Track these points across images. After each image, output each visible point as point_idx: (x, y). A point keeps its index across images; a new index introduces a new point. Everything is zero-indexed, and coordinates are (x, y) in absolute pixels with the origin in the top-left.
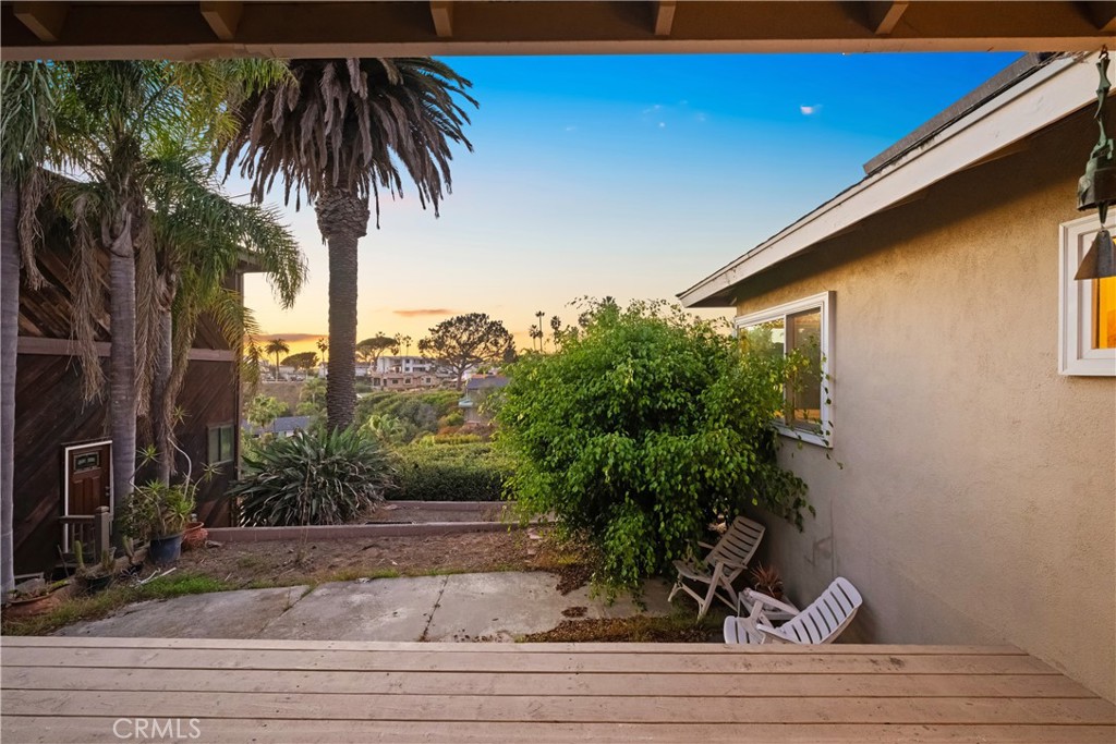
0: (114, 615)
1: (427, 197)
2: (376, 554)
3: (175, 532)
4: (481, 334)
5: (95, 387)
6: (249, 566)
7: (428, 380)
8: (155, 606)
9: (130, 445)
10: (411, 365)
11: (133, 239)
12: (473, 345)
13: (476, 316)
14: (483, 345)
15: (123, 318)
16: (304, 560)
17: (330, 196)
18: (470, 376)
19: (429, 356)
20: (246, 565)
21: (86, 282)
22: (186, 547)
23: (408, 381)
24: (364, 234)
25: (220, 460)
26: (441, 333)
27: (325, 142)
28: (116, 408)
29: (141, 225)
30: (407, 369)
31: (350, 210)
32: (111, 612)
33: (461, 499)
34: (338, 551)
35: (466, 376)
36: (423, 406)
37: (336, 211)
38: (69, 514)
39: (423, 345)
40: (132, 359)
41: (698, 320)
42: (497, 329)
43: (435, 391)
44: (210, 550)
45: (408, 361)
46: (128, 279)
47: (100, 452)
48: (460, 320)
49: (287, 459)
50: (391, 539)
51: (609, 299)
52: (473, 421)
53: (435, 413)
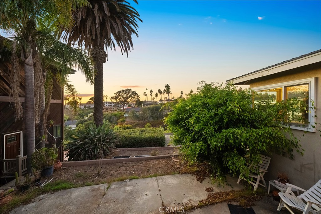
0: (35, 201)
1: (124, 51)
2: (125, 169)
3: (51, 165)
4: (130, 95)
5: (20, 113)
6: (81, 176)
7: (113, 109)
8: (50, 196)
9: (33, 134)
10: (108, 104)
11: (33, 59)
12: (127, 98)
13: (128, 89)
14: (130, 98)
15: (30, 88)
16: (100, 173)
17: (94, 49)
18: (126, 107)
19: (114, 102)
20: (79, 176)
21: (16, 74)
22: (55, 170)
23: (107, 109)
24: (105, 62)
25: (57, 136)
26: (117, 95)
27: (94, 30)
28: (28, 121)
29: (36, 54)
30: (106, 105)
31: (102, 54)
32: (33, 200)
33: (140, 147)
34: (111, 169)
35: (125, 108)
36: (113, 116)
37: (97, 54)
38: (6, 158)
39: (112, 98)
40: (33, 103)
41: (241, 89)
42: (135, 93)
43: (116, 112)
44: (63, 171)
45: (107, 103)
46: (31, 74)
47: (16, 136)
48: (123, 91)
49: (85, 136)
50: (127, 163)
51: (167, 84)
52: (128, 121)
53: (116, 119)
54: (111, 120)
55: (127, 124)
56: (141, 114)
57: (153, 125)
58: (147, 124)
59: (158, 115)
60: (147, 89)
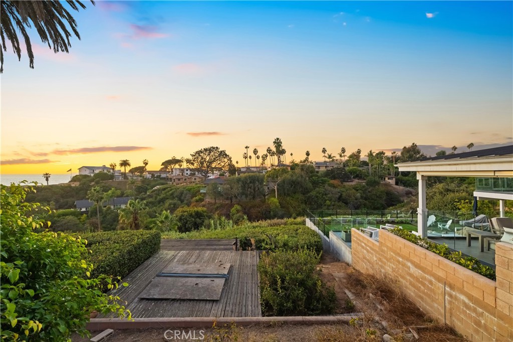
4: (216, 156)
7: (195, 179)
10: (189, 172)
12: (212, 162)
19: (191, 168)
23: (185, 180)
26: (196, 156)
36: (185, 192)
42: (223, 154)
45: (187, 170)
48: (206, 150)
52: (208, 199)
53: (190, 196)
54: (182, 198)
55: (204, 206)
56: (227, 189)
57: (245, 209)
58: (235, 207)
59: (255, 192)
60: (247, 147)
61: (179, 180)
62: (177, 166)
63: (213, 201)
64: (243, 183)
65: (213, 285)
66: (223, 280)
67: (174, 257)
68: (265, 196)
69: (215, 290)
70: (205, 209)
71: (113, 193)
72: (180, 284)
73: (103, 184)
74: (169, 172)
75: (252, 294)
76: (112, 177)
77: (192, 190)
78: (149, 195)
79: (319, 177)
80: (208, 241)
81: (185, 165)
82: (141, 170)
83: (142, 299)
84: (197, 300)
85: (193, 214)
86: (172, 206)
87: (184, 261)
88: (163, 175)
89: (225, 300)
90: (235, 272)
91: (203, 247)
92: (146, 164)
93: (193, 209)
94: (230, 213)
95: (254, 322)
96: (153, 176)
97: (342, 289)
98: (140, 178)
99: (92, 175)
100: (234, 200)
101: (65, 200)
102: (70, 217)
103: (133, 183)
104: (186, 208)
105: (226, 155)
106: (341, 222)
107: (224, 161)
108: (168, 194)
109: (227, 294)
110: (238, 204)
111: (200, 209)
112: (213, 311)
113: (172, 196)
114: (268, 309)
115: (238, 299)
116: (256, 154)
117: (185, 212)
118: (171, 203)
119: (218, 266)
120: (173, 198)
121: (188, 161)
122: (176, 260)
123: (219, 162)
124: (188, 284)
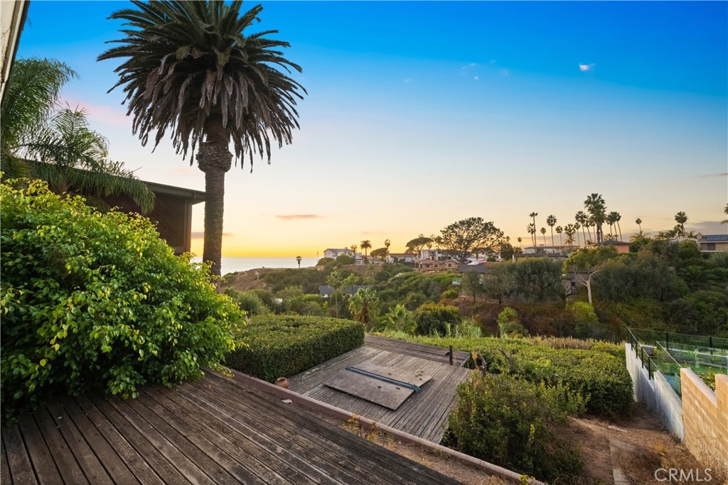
7: (449, 265)
13: (474, 220)
19: (442, 249)
23: (436, 266)
26: (448, 233)
36: (432, 283)
42: (489, 228)
48: (462, 223)
52: (463, 296)
53: (439, 288)
54: (429, 291)
55: (457, 305)
56: (491, 282)
57: (524, 316)
58: (506, 312)
59: (542, 289)
60: (533, 215)
61: (428, 266)
62: (425, 247)
63: (471, 299)
64: (520, 272)
65: (396, 393)
66: (410, 392)
67: (374, 355)
68: (563, 297)
69: (396, 399)
70: (457, 309)
71: (352, 279)
72: (363, 382)
73: (344, 269)
74: (416, 255)
75: (441, 418)
76: (353, 261)
77: (442, 281)
78: (389, 285)
79: (706, 266)
80: (425, 347)
81: (434, 246)
82: (383, 252)
83: (326, 386)
84: (373, 403)
85: (439, 314)
86: (415, 300)
87: (381, 362)
88: (408, 260)
89: (403, 413)
90: (433, 388)
91: (415, 353)
92: (388, 245)
93: (440, 307)
94: (498, 319)
95: (415, 442)
96: (396, 260)
97: (611, 465)
98: (382, 263)
99: (335, 258)
100: (504, 299)
101: (312, 284)
102: (313, 303)
103: (372, 268)
104: (432, 306)
105: (495, 229)
106: (697, 359)
107: (492, 239)
108: (411, 284)
109: (409, 408)
110: (512, 307)
111: (449, 308)
112: (383, 419)
113: (416, 288)
114: (450, 440)
115: (420, 418)
116: (552, 225)
117: (429, 310)
118: (414, 296)
119: (414, 376)
120: (417, 290)
121: (438, 240)
122: (374, 359)
123: (482, 241)
124: (371, 385)
